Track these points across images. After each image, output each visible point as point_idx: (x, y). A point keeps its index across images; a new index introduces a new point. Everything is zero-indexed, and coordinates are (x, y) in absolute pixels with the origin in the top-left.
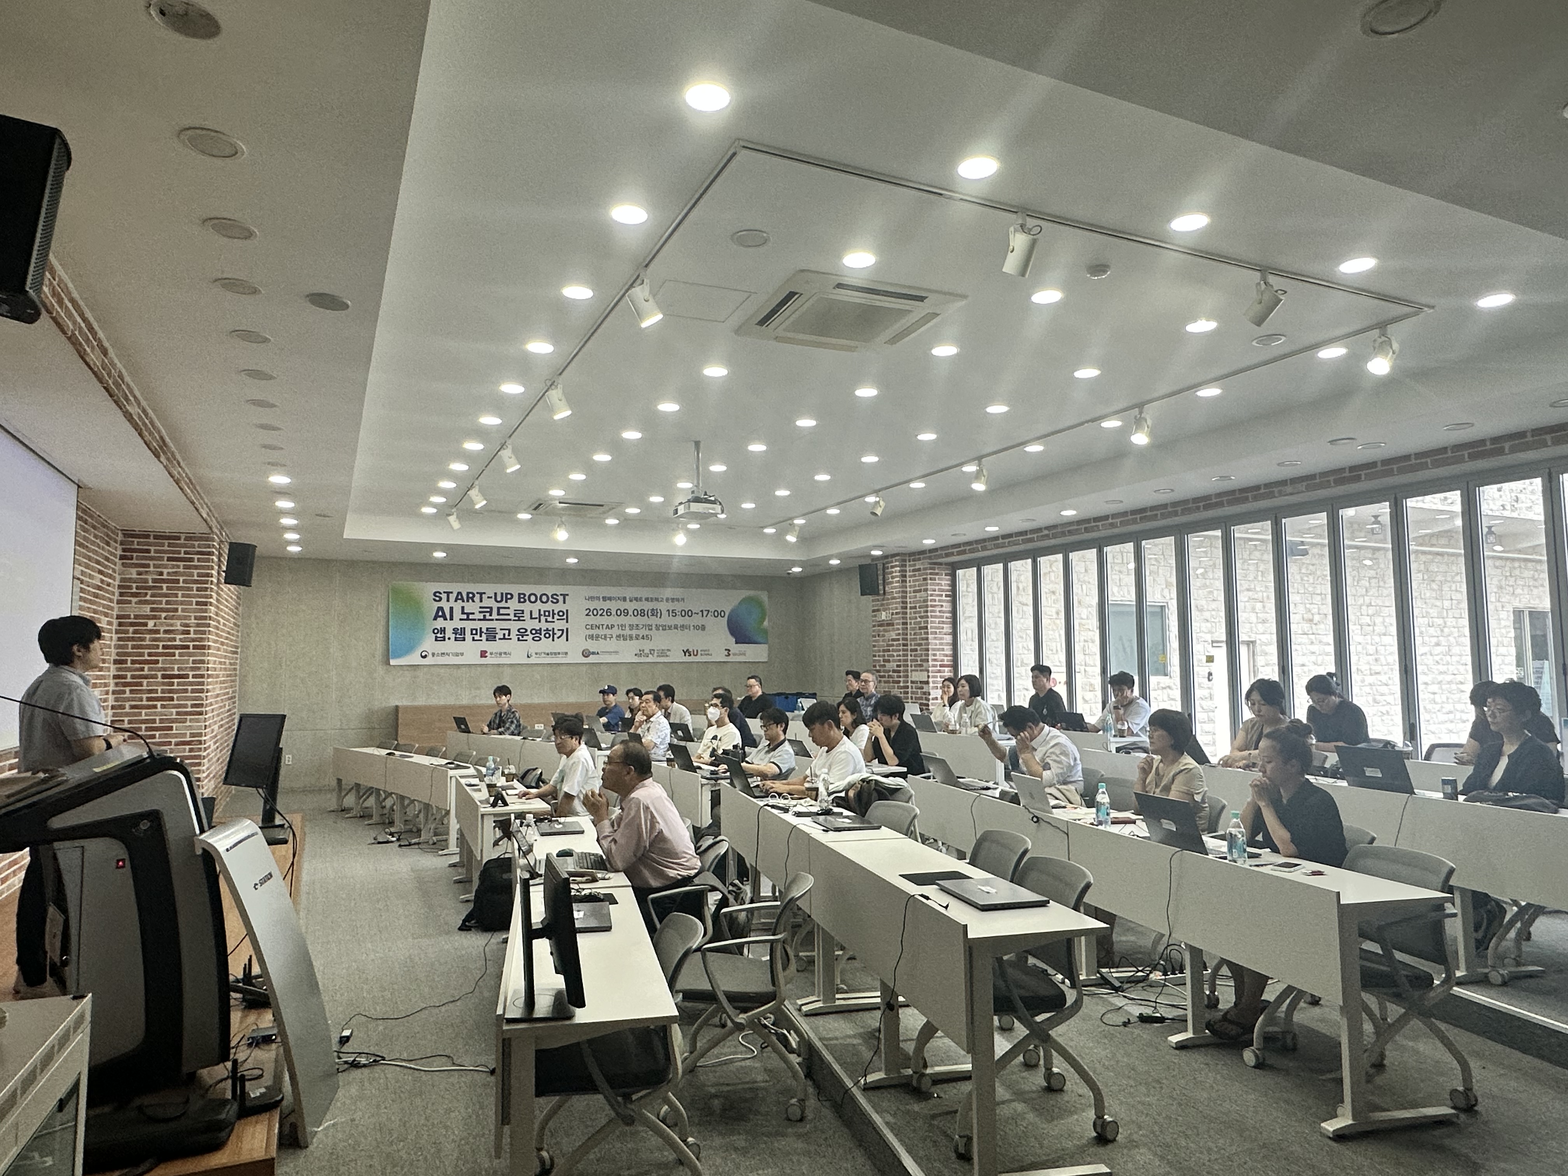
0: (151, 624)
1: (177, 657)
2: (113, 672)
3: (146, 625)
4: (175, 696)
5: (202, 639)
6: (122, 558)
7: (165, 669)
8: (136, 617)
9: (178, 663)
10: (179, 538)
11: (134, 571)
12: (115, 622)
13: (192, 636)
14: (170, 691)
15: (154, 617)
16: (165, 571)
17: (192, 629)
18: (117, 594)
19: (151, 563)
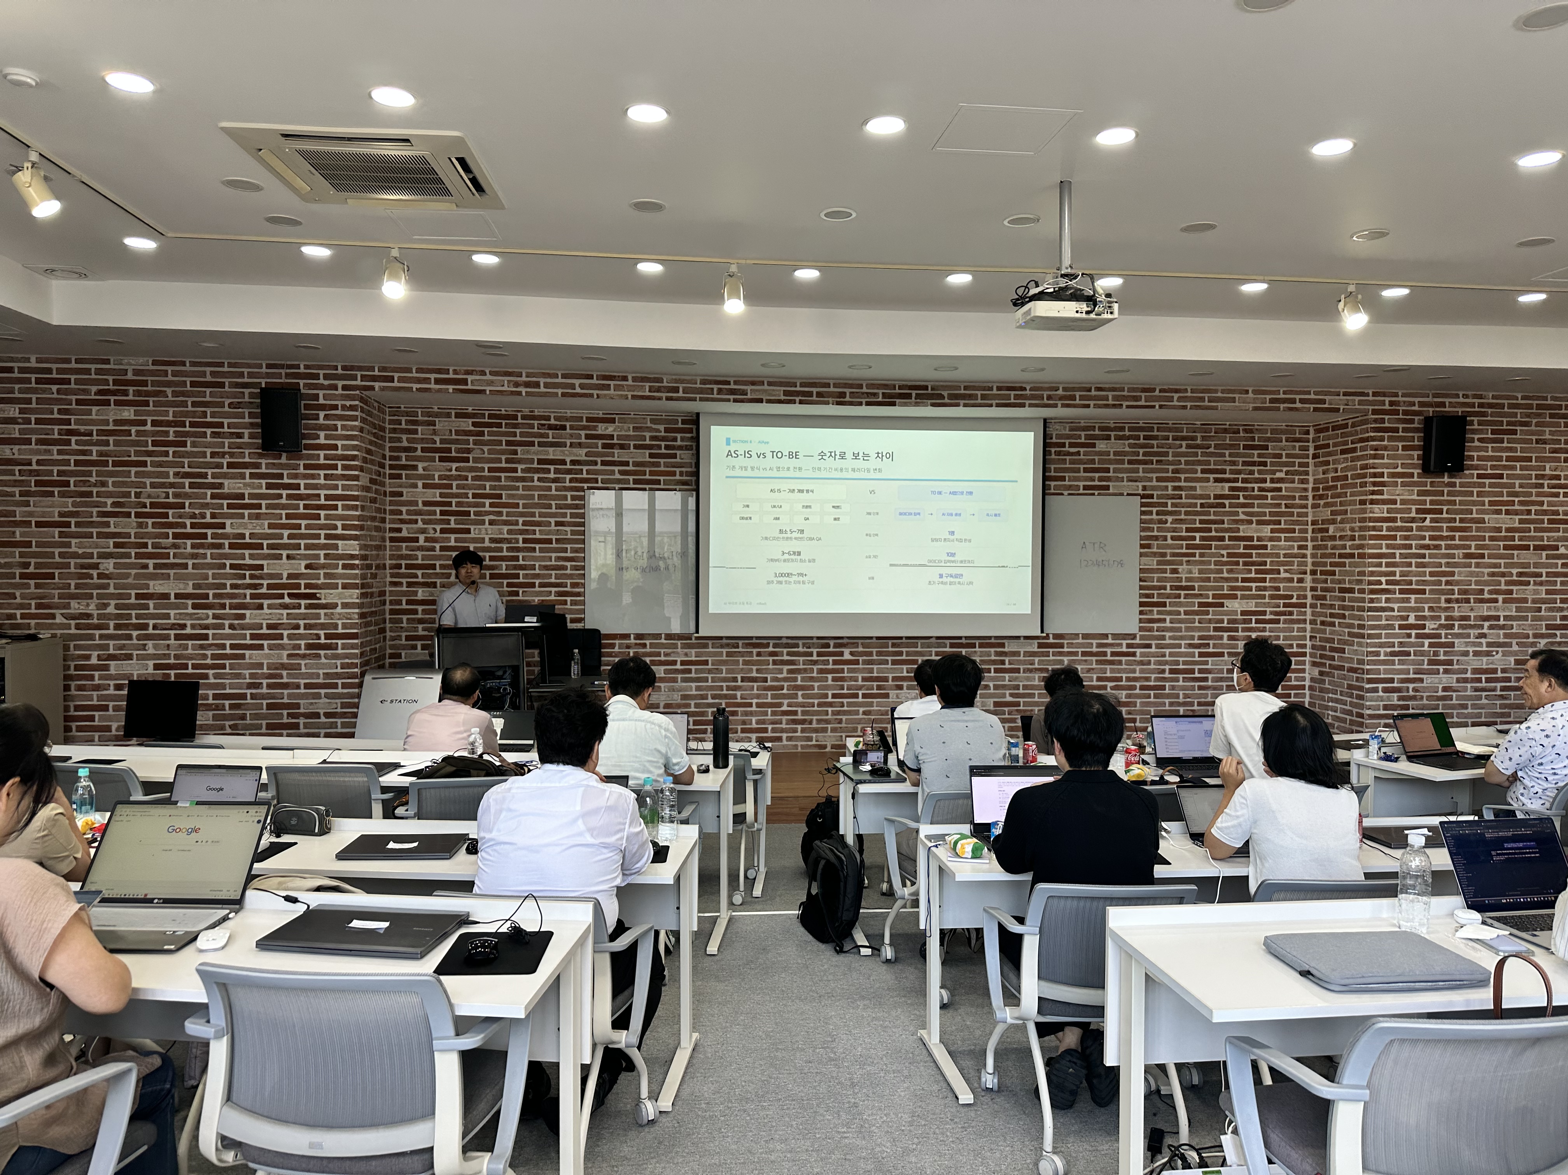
0: (1332, 528)
1: (1347, 568)
2: (1308, 584)
3: (1327, 530)
4: (1347, 613)
5: (1361, 547)
6: (1315, 456)
7: (1340, 582)
8: (1323, 522)
9: (1346, 575)
10: (1346, 426)
11: (1321, 469)
12: (1310, 528)
13: (1357, 542)
14: (1343, 608)
15: (1334, 522)
16: (1340, 467)
17: (1357, 534)
18: (1310, 498)
19: (1330, 459)
